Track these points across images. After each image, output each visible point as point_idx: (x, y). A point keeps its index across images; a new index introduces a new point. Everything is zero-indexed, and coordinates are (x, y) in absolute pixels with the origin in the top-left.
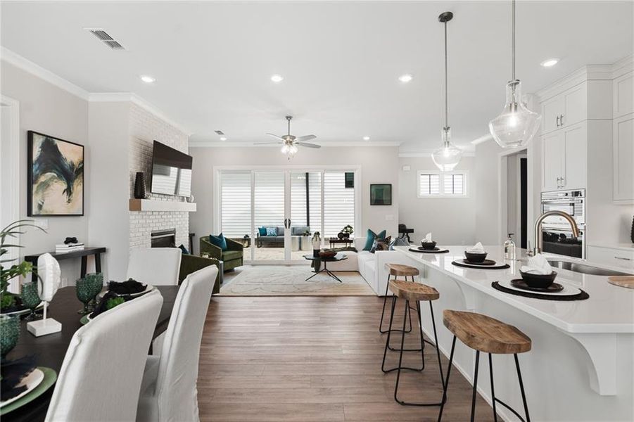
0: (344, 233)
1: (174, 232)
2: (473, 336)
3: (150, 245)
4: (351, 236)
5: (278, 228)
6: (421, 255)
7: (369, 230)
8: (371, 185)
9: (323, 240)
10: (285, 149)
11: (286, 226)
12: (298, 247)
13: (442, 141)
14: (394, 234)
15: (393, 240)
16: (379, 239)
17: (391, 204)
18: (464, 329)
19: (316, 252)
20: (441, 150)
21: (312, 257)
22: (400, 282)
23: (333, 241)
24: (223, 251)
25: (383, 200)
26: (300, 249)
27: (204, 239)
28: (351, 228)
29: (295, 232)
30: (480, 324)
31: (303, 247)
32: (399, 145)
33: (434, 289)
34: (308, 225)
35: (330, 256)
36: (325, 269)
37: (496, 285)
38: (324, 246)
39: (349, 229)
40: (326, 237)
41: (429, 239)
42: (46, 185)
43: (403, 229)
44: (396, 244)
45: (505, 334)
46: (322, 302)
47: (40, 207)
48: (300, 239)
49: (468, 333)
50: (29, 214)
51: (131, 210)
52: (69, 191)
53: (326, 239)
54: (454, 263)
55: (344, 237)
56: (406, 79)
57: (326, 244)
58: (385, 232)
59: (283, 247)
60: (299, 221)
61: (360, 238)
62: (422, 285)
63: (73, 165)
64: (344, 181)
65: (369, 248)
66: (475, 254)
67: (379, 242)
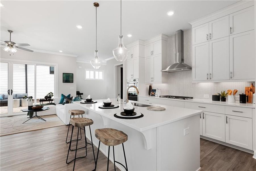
0: (48, 96)
2: (107, 140)
4: (52, 97)
5: (4, 95)
6: (86, 104)
7: (62, 94)
8: (63, 73)
9: (35, 101)
11: (9, 93)
12: (19, 105)
13: (95, 56)
14: (74, 95)
15: (73, 98)
16: (67, 98)
17: (73, 82)
19: (30, 108)
20: (94, 60)
21: (27, 110)
22: (76, 119)
23: (41, 100)
25: (69, 81)
26: (21, 106)
28: (52, 93)
29: (16, 97)
30: (110, 133)
31: (23, 104)
32: (76, 57)
33: (91, 120)
34: (27, 92)
35: (39, 109)
36: (36, 115)
37: (115, 116)
38: (35, 104)
39: (51, 94)
40: (37, 98)
41: (89, 98)
43: (78, 93)
44: (75, 100)
45: (119, 135)
46: (33, 134)
48: (21, 100)
49: (105, 139)
53: (37, 100)
54: (99, 108)
55: (48, 98)
57: (37, 102)
58: (70, 95)
59: (7, 106)
60: (19, 89)
61: (56, 98)
62: (86, 118)
64: (49, 71)
65: (62, 103)
66: (107, 103)
67: (67, 99)
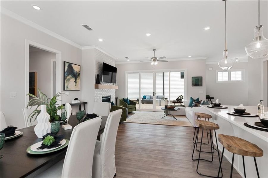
0: (179, 98)
1: (110, 97)
2: (230, 146)
3: (102, 101)
4: (182, 100)
5: (151, 96)
6: (213, 109)
7: (191, 97)
8: (192, 77)
9: (169, 102)
10: (153, 63)
11: (153, 95)
12: (159, 104)
13: (224, 57)
14: (203, 99)
15: (202, 102)
16: (195, 102)
17: (202, 86)
18: (227, 143)
19: (166, 107)
21: (164, 109)
22: (201, 121)
23: (174, 102)
24: (128, 104)
25: (199, 84)
26: (160, 105)
27: (121, 100)
28: (182, 96)
29: (158, 98)
31: (161, 104)
32: (206, 59)
33: (217, 125)
34: (164, 95)
35: (172, 108)
36: (170, 114)
37: (246, 124)
38: (170, 104)
39: (181, 97)
40: (171, 100)
41: (217, 102)
42: (69, 80)
43: (208, 97)
44: (203, 104)
46: (168, 128)
47: (67, 87)
48: (160, 100)
49: (228, 145)
50: (64, 90)
51: (95, 88)
52: (76, 82)
53: (171, 101)
55: (179, 100)
56: (207, 28)
57: (171, 103)
58: (199, 98)
59: (152, 104)
60: (159, 93)
61: (186, 101)
62: (211, 123)
63: (77, 72)
64: (180, 76)
65: (191, 106)
66: (239, 109)
